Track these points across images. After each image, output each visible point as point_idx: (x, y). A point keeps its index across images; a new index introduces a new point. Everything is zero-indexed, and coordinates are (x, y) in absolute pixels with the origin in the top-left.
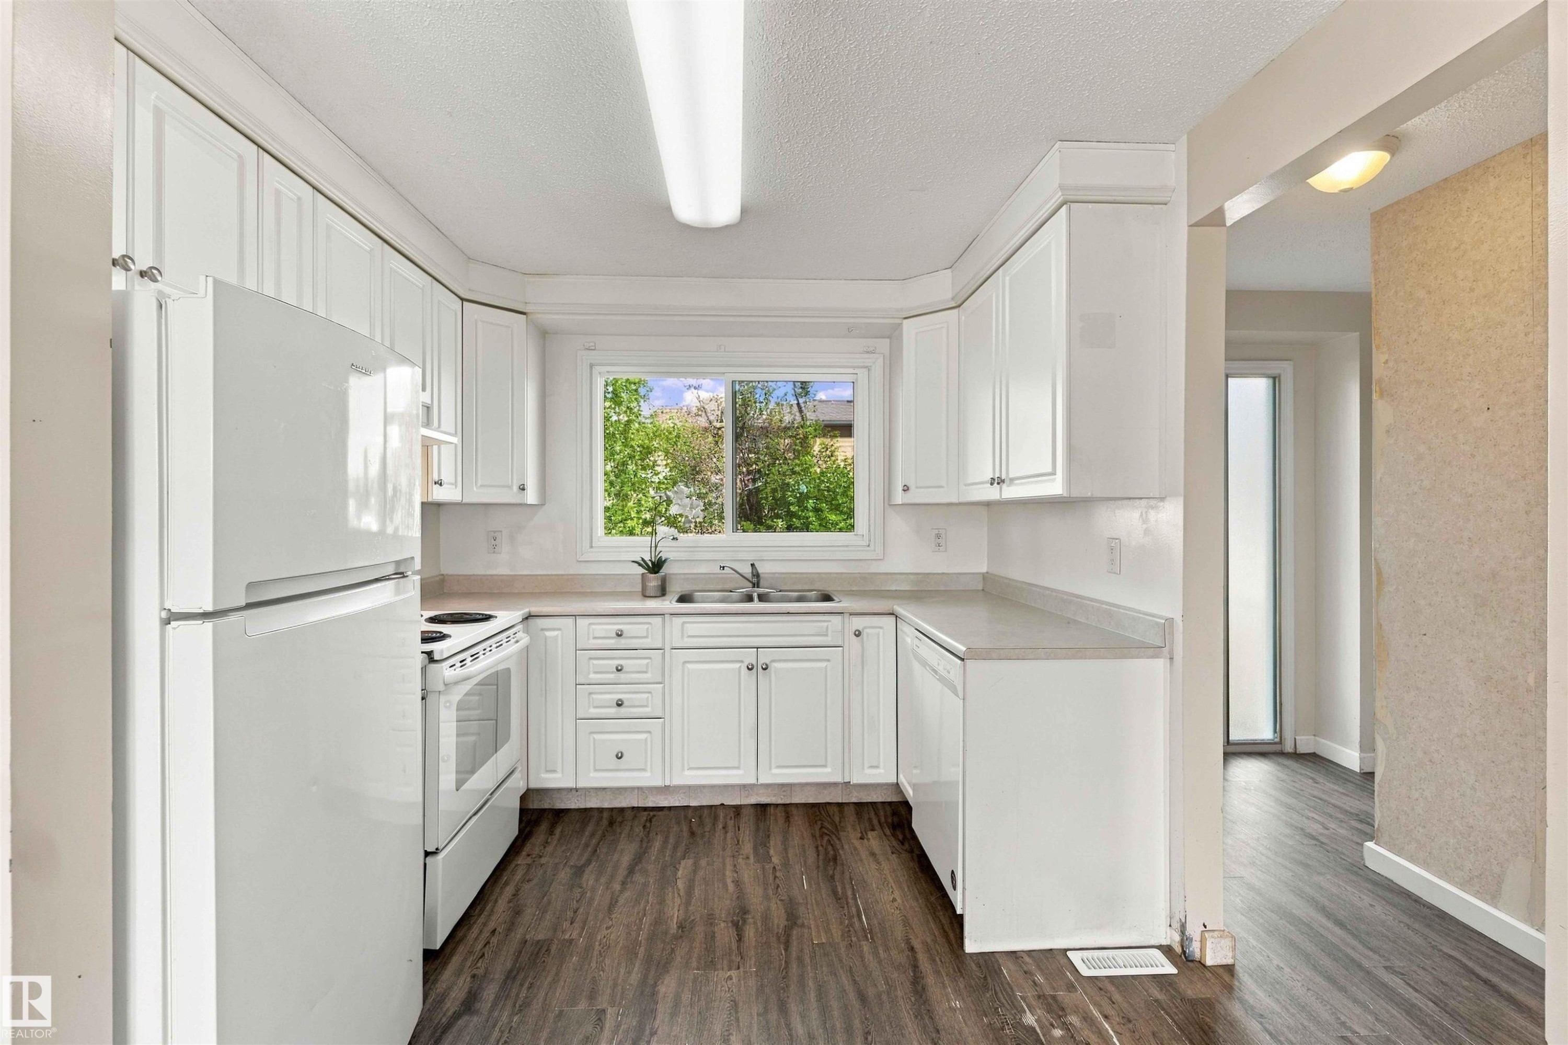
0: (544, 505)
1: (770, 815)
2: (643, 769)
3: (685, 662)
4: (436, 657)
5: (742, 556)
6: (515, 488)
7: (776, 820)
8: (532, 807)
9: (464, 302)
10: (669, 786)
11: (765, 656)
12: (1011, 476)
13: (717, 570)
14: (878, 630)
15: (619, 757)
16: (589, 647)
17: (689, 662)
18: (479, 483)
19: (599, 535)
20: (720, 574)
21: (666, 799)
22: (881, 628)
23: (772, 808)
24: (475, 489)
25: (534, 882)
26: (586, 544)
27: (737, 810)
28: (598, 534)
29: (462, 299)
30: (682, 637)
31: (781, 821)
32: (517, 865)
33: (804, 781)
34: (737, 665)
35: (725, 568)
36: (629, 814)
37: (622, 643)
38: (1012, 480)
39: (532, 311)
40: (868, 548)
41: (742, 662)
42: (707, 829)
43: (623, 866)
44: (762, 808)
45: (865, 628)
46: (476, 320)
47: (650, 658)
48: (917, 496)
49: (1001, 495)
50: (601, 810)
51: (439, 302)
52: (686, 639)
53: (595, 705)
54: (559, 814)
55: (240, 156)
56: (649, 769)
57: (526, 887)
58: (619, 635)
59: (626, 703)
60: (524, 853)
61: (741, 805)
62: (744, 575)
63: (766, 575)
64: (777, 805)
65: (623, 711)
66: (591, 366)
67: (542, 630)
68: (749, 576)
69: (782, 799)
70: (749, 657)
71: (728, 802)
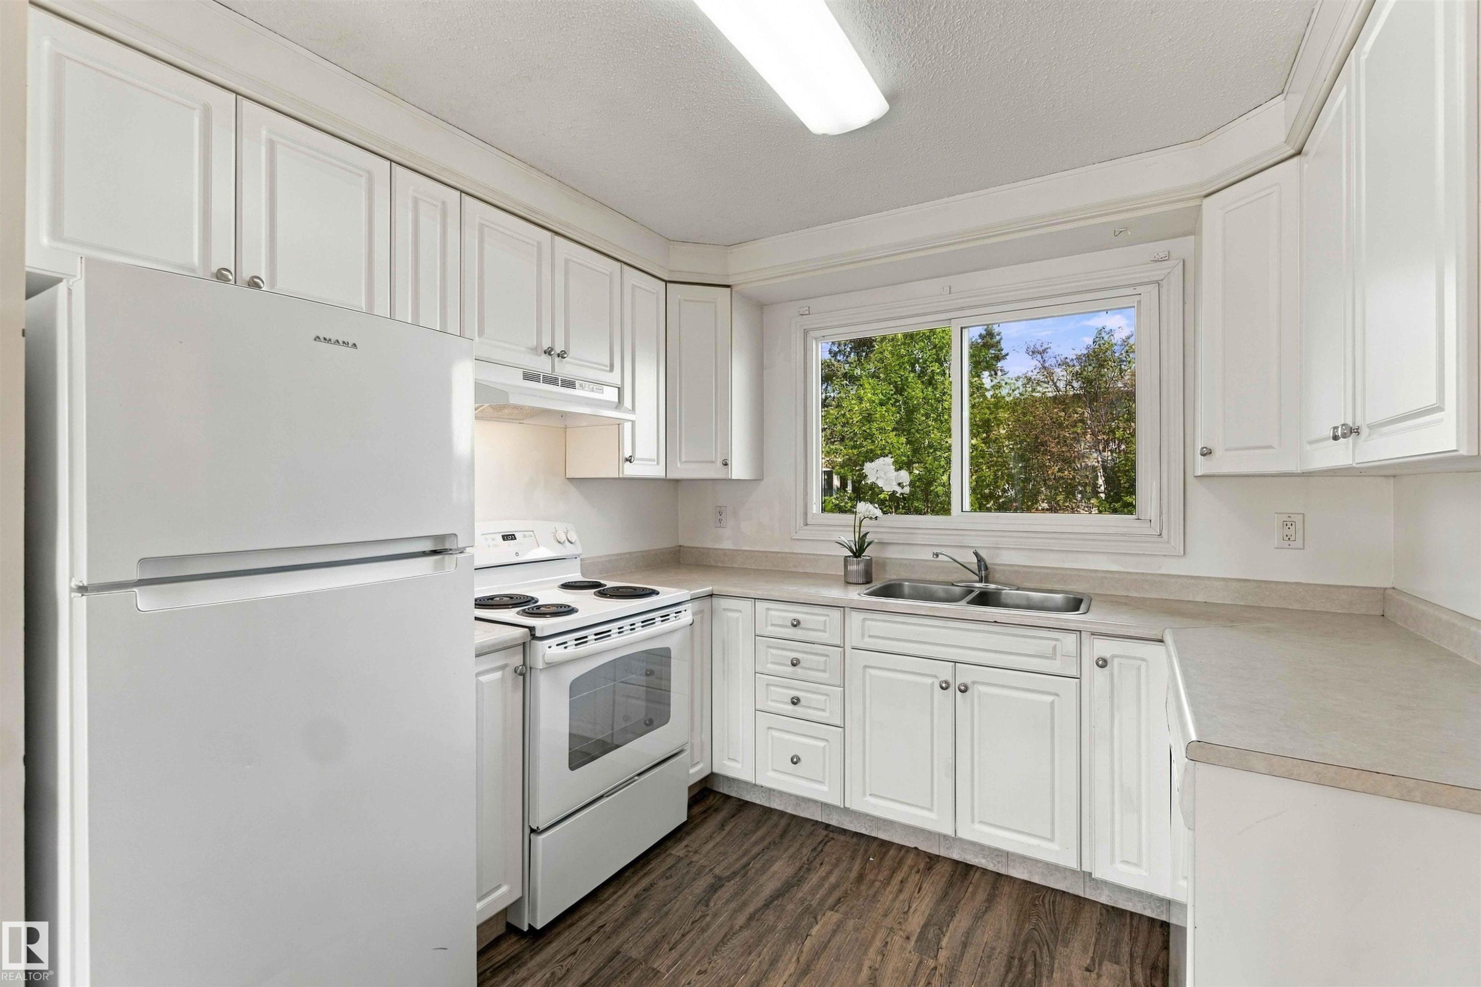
0: (762, 480)
1: (971, 883)
2: (821, 782)
3: (866, 667)
4: (538, 634)
5: (968, 541)
6: (719, 464)
7: (974, 894)
8: (722, 791)
9: (668, 284)
10: (849, 808)
11: (965, 675)
12: (1370, 420)
13: (930, 557)
14: (1139, 662)
15: (795, 760)
16: (767, 634)
17: (870, 667)
18: (683, 459)
19: (814, 512)
20: (933, 561)
21: (851, 822)
22: (1143, 660)
23: (977, 875)
24: (679, 465)
25: (670, 881)
26: (800, 521)
27: (933, 860)
28: (812, 510)
29: (666, 282)
30: (863, 636)
31: (981, 896)
32: (671, 854)
33: (1020, 851)
34: (929, 681)
35: (940, 556)
36: (808, 828)
37: (798, 633)
38: (1371, 427)
39: (737, 282)
40: (1159, 539)
41: (936, 677)
42: (880, 877)
43: (763, 894)
44: (963, 870)
45: (1114, 656)
46: (680, 300)
47: (827, 656)
48: (1223, 464)
49: (1354, 459)
50: (782, 814)
51: (634, 287)
52: (867, 639)
53: (772, 699)
54: (745, 805)
55: (369, 172)
56: (827, 782)
57: (662, 883)
58: (796, 624)
59: (803, 702)
60: (684, 843)
61: (939, 856)
62: (965, 565)
63: (1001, 568)
64: (985, 871)
65: (798, 710)
66: (806, 332)
67: (725, 610)
68: (975, 567)
69: (995, 865)
70: (945, 672)
71: (923, 847)
